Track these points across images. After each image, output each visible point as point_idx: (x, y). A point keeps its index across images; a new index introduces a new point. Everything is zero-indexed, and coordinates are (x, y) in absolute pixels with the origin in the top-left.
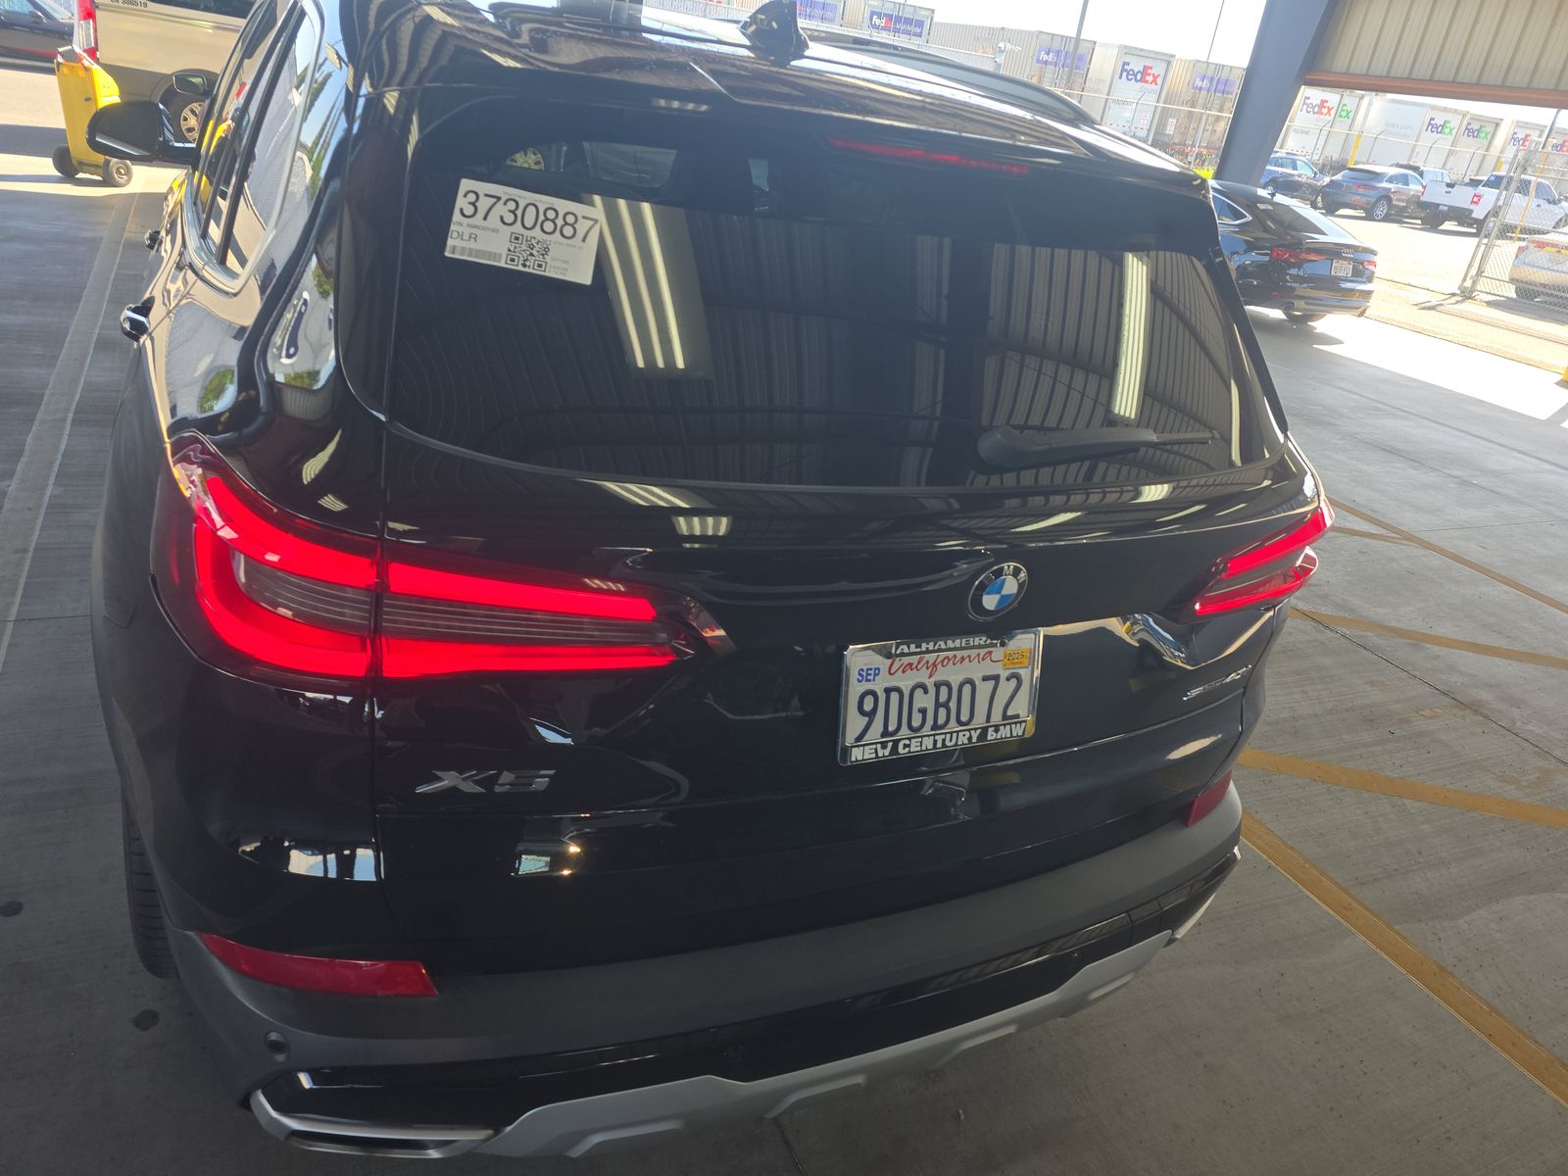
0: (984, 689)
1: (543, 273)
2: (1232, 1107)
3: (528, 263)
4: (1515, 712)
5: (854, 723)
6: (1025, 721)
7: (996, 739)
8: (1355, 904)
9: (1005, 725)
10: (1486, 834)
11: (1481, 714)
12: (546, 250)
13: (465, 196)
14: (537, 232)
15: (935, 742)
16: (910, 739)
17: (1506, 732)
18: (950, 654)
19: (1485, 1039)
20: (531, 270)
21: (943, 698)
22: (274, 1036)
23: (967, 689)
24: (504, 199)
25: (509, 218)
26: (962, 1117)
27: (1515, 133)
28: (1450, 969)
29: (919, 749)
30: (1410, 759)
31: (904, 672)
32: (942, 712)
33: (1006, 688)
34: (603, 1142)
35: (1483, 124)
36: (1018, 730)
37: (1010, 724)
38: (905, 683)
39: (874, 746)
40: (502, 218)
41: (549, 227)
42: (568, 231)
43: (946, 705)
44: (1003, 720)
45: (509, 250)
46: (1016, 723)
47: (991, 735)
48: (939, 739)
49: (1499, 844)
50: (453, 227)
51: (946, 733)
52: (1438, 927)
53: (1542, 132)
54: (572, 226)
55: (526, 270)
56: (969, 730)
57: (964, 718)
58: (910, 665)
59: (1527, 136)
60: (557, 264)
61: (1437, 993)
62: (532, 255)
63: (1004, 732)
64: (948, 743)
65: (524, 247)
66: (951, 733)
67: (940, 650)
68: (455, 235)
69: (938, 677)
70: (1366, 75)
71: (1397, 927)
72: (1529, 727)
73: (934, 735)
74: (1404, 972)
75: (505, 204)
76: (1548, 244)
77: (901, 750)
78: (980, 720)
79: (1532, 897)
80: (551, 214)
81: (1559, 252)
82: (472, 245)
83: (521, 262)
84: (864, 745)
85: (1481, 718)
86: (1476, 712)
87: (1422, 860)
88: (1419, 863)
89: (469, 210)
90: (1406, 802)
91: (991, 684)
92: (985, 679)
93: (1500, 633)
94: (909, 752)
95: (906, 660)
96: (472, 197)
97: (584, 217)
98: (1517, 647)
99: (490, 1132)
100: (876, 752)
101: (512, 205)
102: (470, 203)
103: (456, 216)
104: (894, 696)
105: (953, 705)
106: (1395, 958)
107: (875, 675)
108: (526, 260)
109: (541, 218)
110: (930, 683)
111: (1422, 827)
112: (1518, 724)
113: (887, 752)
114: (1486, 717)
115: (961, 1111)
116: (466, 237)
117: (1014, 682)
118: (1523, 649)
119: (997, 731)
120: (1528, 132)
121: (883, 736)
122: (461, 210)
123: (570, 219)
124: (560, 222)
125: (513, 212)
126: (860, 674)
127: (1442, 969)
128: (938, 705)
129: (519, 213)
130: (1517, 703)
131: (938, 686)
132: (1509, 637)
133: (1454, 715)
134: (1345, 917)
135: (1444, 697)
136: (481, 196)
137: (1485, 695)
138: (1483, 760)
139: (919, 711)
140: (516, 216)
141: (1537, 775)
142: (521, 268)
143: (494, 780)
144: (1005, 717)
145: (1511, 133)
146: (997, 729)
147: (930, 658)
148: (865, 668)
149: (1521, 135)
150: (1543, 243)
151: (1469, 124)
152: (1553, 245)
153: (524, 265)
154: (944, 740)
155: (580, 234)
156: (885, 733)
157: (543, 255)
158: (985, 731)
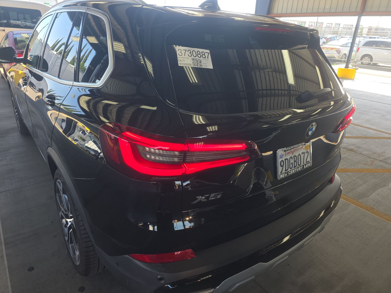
0: (302, 156)
1: (202, 67)
2: (345, 248)
3: (198, 65)
4: (360, 150)
5: (280, 169)
6: (310, 162)
7: (305, 168)
8: (348, 198)
9: (307, 164)
10: (367, 177)
11: (354, 151)
12: (201, 62)
13: (178, 51)
14: (197, 57)
15: (295, 170)
16: (290, 171)
17: (360, 154)
18: (296, 149)
19: (387, 221)
20: (199, 67)
21: (295, 160)
22: (159, 277)
23: (299, 156)
24: (187, 50)
25: (190, 55)
26: (290, 265)
27: (309, 24)
28: (373, 208)
29: (292, 173)
30: (344, 164)
31: (288, 154)
32: (295, 163)
33: (306, 155)
34: (239, 285)
35: (302, 23)
36: (309, 165)
37: (308, 163)
38: (288, 157)
39: (284, 174)
40: (188, 55)
41: (199, 56)
42: (204, 56)
43: (296, 161)
44: (306, 163)
45: (193, 63)
46: (309, 163)
47: (305, 167)
48: (296, 169)
49: (370, 179)
50: (178, 59)
51: (296, 168)
52: (367, 199)
53: (315, 23)
54: (204, 55)
55: (198, 67)
56: (301, 166)
57: (299, 164)
58: (289, 152)
59: (312, 25)
60: (205, 65)
61: (373, 213)
62: (198, 63)
63: (307, 166)
64: (297, 170)
65: (196, 62)
66: (298, 168)
67: (294, 148)
68: (179, 60)
69: (294, 154)
70: (281, 14)
71: (359, 201)
72: (364, 152)
73: (295, 169)
74: (365, 210)
75: (188, 51)
76: (325, 48)
77: (289, 174)
78: (302, 164)
79: (382, 189)
80: (199, 53)
81: (327, 49)
82: (184, 62)
83: (196, 65)
84: (282, 174)
85: (354, 152)
86: (352, 151)
87: (357, 185)
88: (357, 186)
89: (180, 54)
90: (348, 173)
91: (303, 155)
92: (302, 154)
93: (349, 133)
94: (290, 174)
95: (288, 151)
96: (180, 51)
97: (206, 53)
98: (354, 136)
99: (214, 289)
100: (285, 175)
101: (190, 52)
102: (180, 52)
103: (178, 56)
104: (287, 161)
105: (297, 161)
106: (361, 207)
107: (283, 156)
108: (197, 65)
109: (197, 54)
110: (292, 156)
111: (354, 178)
112: (362, 152)
113: (286, 175)
114: (355, 152)
115: (289, 263)
116: (182, 61)
117: (307, 154)
118: (355, 136)
119: (305, 166)
120: (312, 24)
121: (285, 171)
122: (179, 54)
123: (203, 53)
124: (201, 54)
125: (190, 53)
126: (280, 157)
127: (372, 208)
128: (295, 161)
129: (192, 53)
130: (359, 148)
131: (294, 157)
132: (351, 134)
133: (348, 153)
134: (347, 201)
135: (345, 149)
136: (182, 50)
137: (352, 147)
138: (359, 161)
139: (291, 164)
140: (191, 54)
141: (371, 162)
142: (197, 67)
143: (209, 197)
144: (306, 162)
145: (308, 24)
146: (305, 165)
147: (292, 150)
148: (281, 155)
149: (310, 25)
150: (324, 48)
151: (299, 23)
152: (326, 48)
153: (197, 66)
154: (296, 170)
155: (207, 57)
156: (286, 170)
157: (200, 63)
158: (303, 166)
